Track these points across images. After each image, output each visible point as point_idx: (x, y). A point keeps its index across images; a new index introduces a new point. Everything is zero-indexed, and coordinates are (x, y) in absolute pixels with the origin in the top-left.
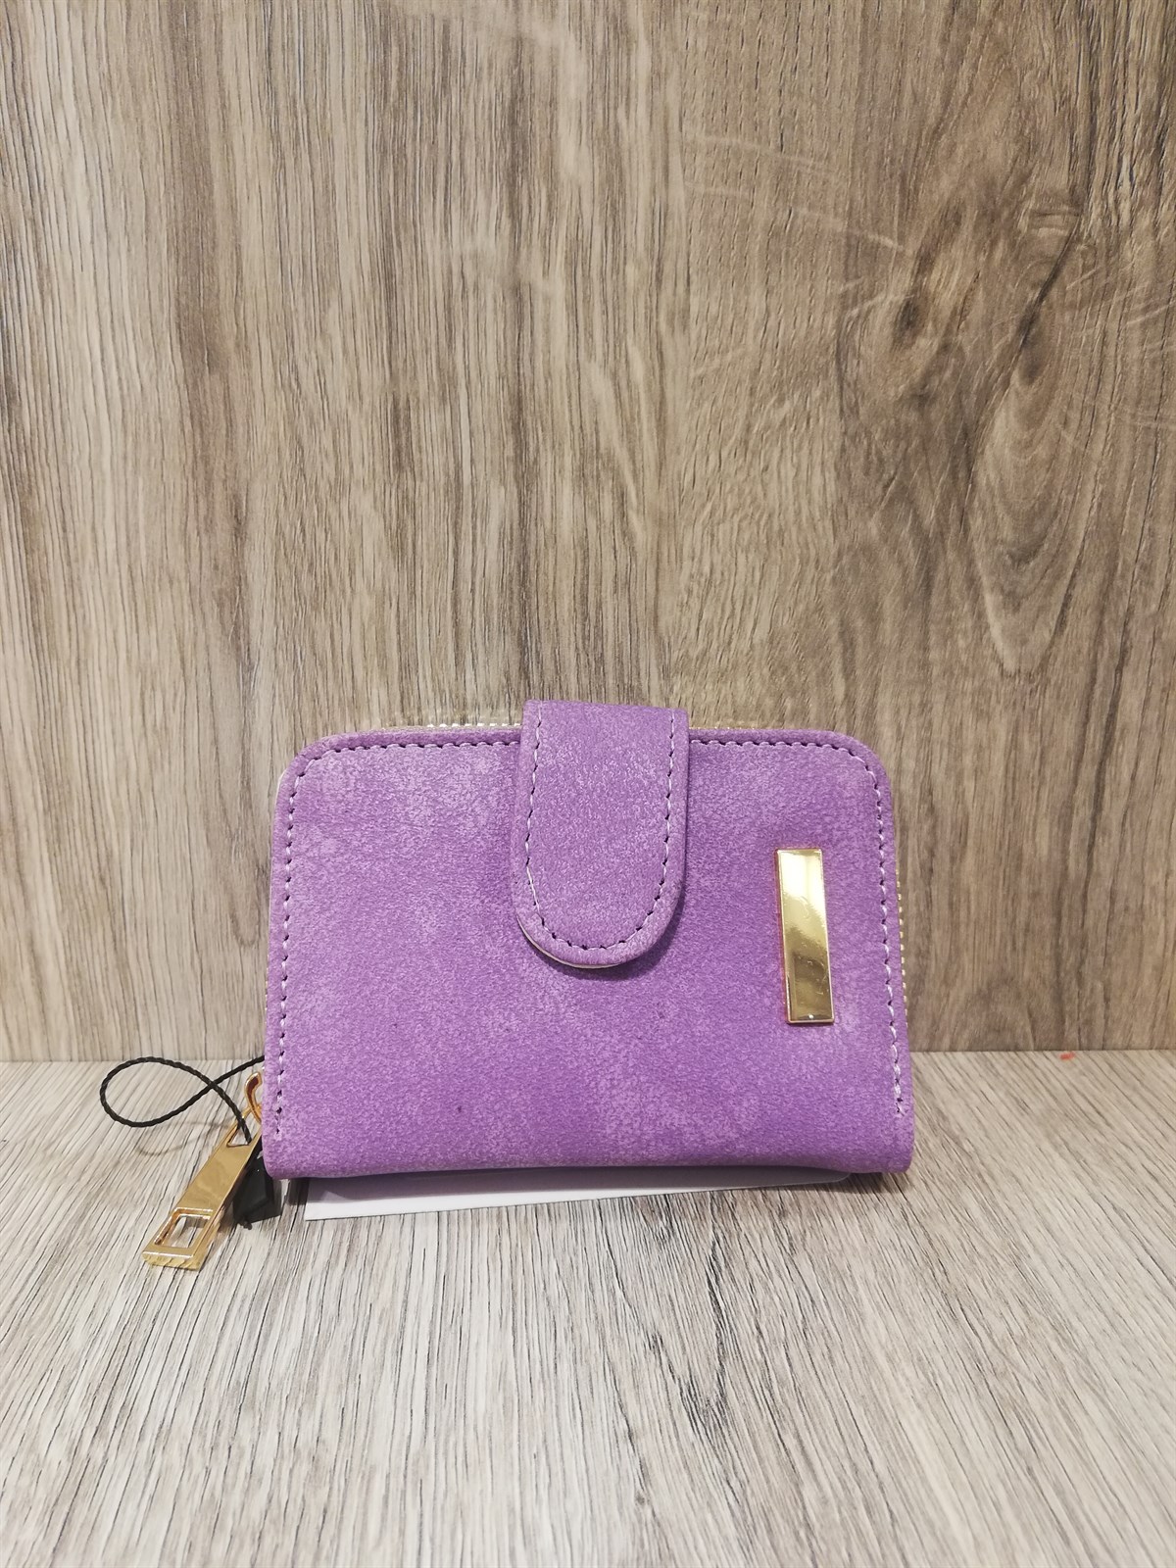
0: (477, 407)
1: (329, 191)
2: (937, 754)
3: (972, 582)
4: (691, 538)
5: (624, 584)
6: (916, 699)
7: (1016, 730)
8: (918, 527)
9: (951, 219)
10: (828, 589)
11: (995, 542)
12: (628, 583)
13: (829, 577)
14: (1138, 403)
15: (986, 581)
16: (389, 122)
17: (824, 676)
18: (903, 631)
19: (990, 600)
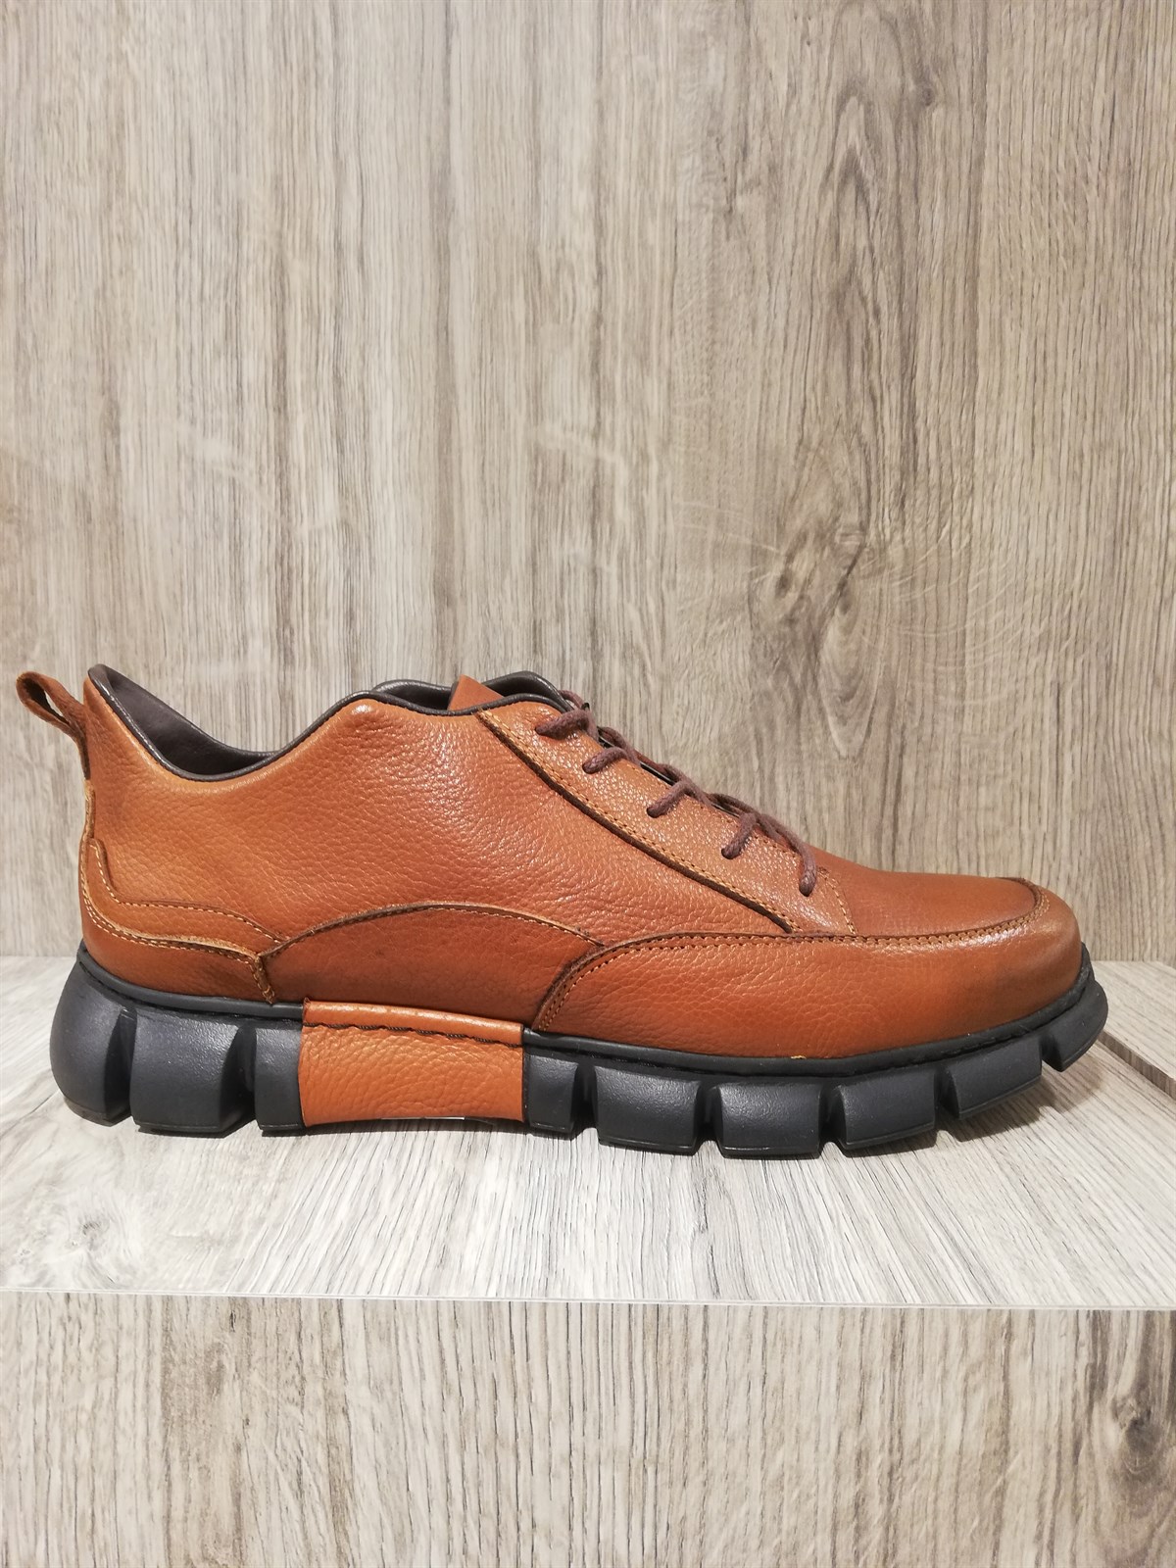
0: (574, 624)
1: (508, 526)
2: (807, 799)
3: (821, 710)
4: (678, 687)
5: (645, 709)
6: (796, 770)
7: (849, 787)
8: (792, 683)
9: (802, 538)
10: (748, 714)
11: (831, 691)
12: (646, 709)
13: (748, 707)
14: (900, 622)
15: (828, 710)
16: (537, 497)
17: (747, 758)
18: (787, 735)
19: (831, 720)
